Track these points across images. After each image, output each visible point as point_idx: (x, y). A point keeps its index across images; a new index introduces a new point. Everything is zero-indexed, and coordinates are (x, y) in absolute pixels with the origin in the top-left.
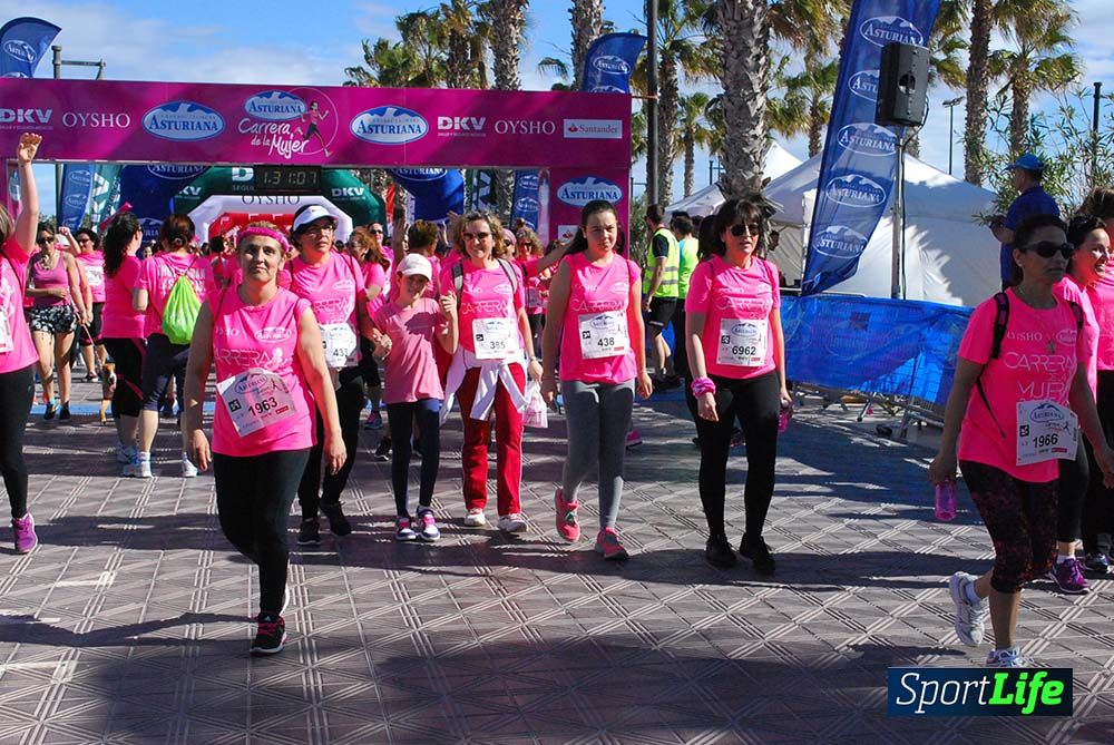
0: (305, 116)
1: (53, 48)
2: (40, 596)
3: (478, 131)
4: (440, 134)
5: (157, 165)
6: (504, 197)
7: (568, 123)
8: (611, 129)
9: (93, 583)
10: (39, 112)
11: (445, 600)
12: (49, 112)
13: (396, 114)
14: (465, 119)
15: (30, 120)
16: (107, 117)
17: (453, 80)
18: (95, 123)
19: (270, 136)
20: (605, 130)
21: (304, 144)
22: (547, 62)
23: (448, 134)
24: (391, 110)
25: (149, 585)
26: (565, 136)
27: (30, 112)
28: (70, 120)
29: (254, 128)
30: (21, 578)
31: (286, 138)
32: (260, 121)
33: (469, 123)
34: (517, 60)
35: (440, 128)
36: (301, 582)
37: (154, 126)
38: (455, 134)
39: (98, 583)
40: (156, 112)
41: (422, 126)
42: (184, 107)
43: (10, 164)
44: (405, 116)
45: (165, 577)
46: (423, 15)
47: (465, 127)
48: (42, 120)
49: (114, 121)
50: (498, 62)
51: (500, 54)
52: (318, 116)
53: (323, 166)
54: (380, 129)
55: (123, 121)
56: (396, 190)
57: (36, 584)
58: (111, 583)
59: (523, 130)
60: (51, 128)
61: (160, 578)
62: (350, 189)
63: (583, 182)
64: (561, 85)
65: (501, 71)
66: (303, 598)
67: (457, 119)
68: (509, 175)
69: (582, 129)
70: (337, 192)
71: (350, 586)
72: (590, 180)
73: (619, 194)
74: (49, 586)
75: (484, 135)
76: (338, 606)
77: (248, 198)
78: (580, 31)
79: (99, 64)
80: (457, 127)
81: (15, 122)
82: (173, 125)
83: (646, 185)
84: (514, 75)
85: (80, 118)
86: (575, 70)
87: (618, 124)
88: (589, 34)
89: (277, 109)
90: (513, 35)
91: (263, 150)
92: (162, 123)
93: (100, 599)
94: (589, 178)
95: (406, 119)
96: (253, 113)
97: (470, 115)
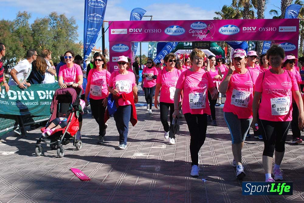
0: (206, 28)
2: (148, 150)
3: (254, 31)
4: (244, 32)
6: (259, 49)
7: (280, 28)
8: (293, 29)
9: (161, 147)
10: (139, 29)
11: (252, 157)
12: (141, 29)
13: (231, 27)
14: (250, 28)
15: (137, 31)
16: (156, 30)
17: (245, 17)
18: (152, 32)
19: (197, 34)
20: (291, 29)
21: (206, 36)
23: (245, 32)
24: (230, 26)
25: (175, 149)
26: (279, 31)
27: (137, 29)
28: (146, 31)
29: (193, 32)
30: (143, 145)
31: (201, 34)
32: (194, 30)
33: (252, 29)
34: (264, 10)
35: (243, 30)
36: (213, 150)
37: (167, 32)
38: (247, 32)
39: (162, 148)
40: (168, 28)
41: (238, 29)
42: (175, 27)
43: (132, 43)
45: (178, 147)
47: (251, 30)
48: (140, 31)
49: (157, 31)
50: (258, 11)
51: (259, 9)
52: (210, 28)
53: (211, 41)
54: (227, 31)
55: (159, 31)
56: (228, 47)
57: (147, 147)
58: (165, 148)
59: (267, 30)
60: (142, 33)
61: (177, 147)
62: (215, 47)
63: (284, 44)
64: (275, 17)
65: (259, 14)
66: (214, 154)
67: (248, 28)
68: (261, 43)
69: (284, 29)
70: (212, 48)
71: (226, 152)
72: (286, 44)
73: (295, 47)
74: (150, 148)
75: (256, 32)
76: (224, 157)
77: (187, 50)
78: (283, 1)
79: (151, 16)
80: (248, 30)
81: (133, 32)
82: (172, 31)
83: (300, 45)
84: (263, 14)
85: (149, 31)
86: (282, 12)
87: (295, 27)
88: (286, 2)
89: (199, 27)
90: (263, 3)
91: (195, 37)
92: (169, 31)
93: (163, 152)
94: (286, 43)
95: (234, 28)
96: (193, 28)
97: (252, 27)
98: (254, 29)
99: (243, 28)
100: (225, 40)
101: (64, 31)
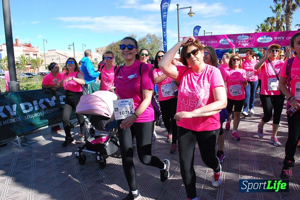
0: (249, 39)
1: (204, 31)
5: (222, 49)
10: (202, 41)
12: (204, 41)
13: (266, 37)
14: (280, 37)
16: (213, 41)
17: (277, 30)
18: (211, 43)
19: (242, 43)
21: (248, 44)
22: (297, 25)
24: (265, 36)
28: (207, 42)
29: (239, 42)
31: (245, 43)
32: (240, 40)
33: (281, 38)
34: (291, 25)
35: (275, 39)
37: (221, 42)
40: (222, 40)
41: (271, 39)
44: (268, 37)
46: (271, 18)
47: (280, 39)
50: (287, 26)
51: (287, 24)
52: (251, 38)
53: (252, 48)
54: (263, 40)
55: (216, 42)
60: (204, 44)
62: (256, 52)
64: (299, 29)
65: (287, 27)
67: (278, 37)
79: (211, 33)
80: (278, 39)
82: (225, 42)
84: (290, 28)
85: (209, 42)
89: (243, 38)
90: (290, 20)
91: (240, 45)
92: (223, 42)
95: (268, 38)
96: (239, 39)
97: (281, 36)
98: (283, 38)
99: (275, 38)
100: (262, 46)
101: (156, 45)
